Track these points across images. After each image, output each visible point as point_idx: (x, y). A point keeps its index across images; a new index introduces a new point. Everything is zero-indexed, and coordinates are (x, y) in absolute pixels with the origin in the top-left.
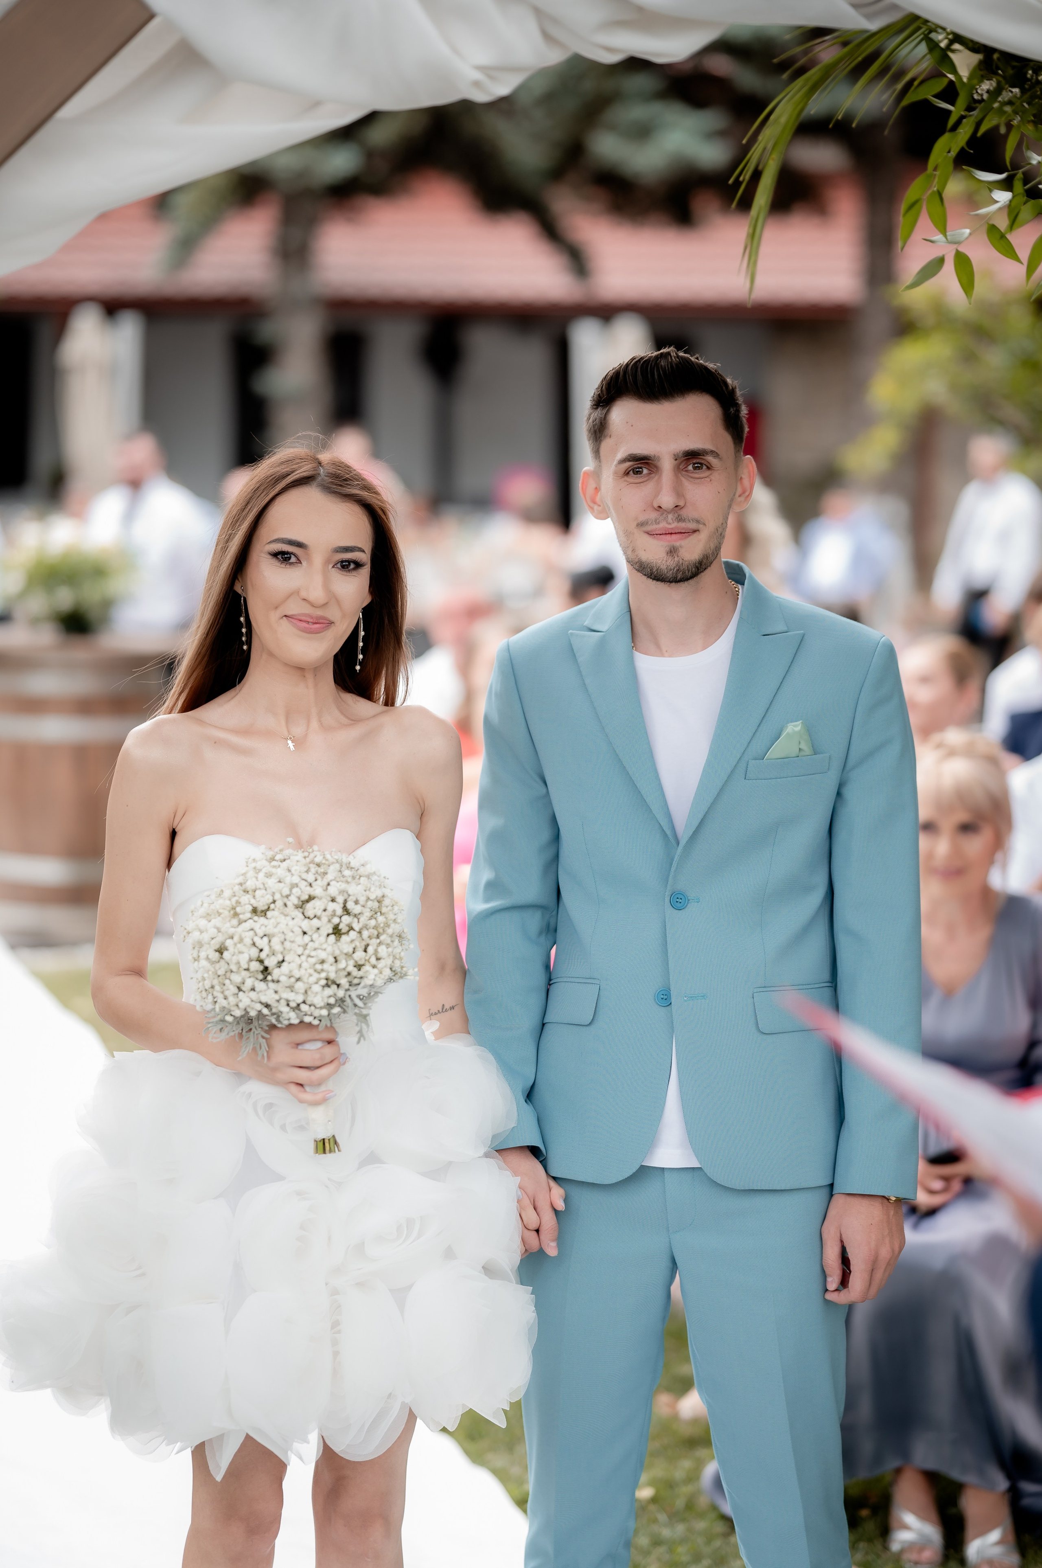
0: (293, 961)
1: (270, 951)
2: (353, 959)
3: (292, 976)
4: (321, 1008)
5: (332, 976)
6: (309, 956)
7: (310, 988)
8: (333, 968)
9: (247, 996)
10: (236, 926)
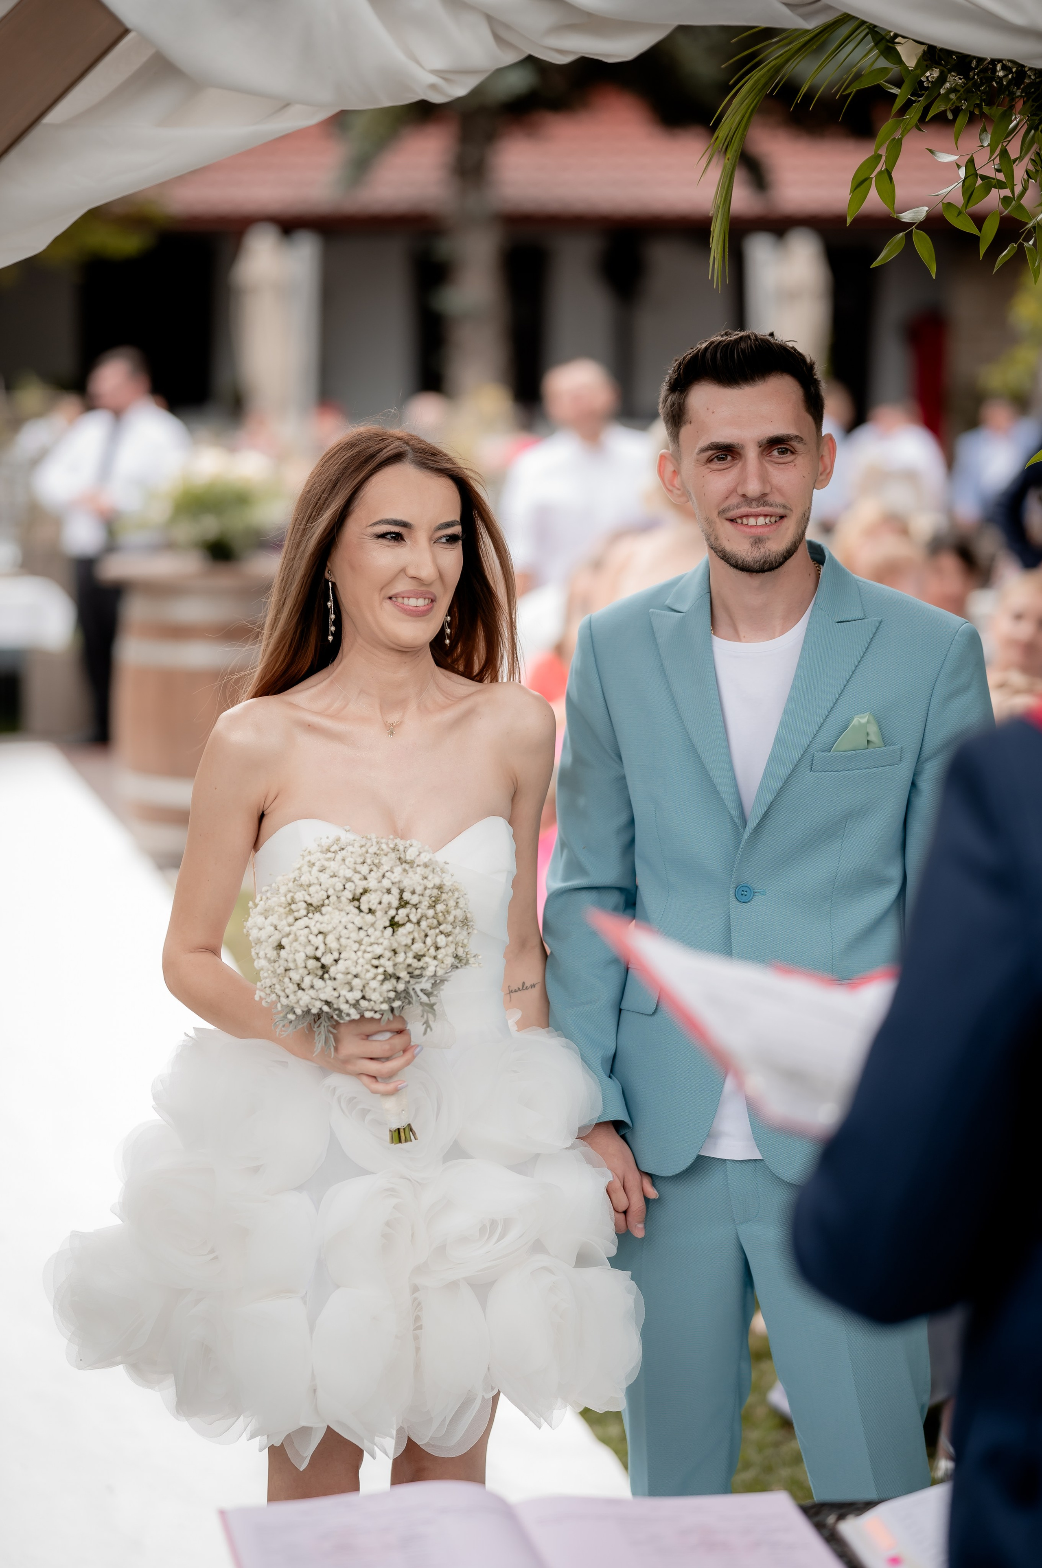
0: (349, 958)
1: (326, 949)
2: (413, 951)
3: (350, 973)
5: (390, 970)
6: (366, 951)
8: (390, 963)
9: (307, 994)
10: (292, 923)
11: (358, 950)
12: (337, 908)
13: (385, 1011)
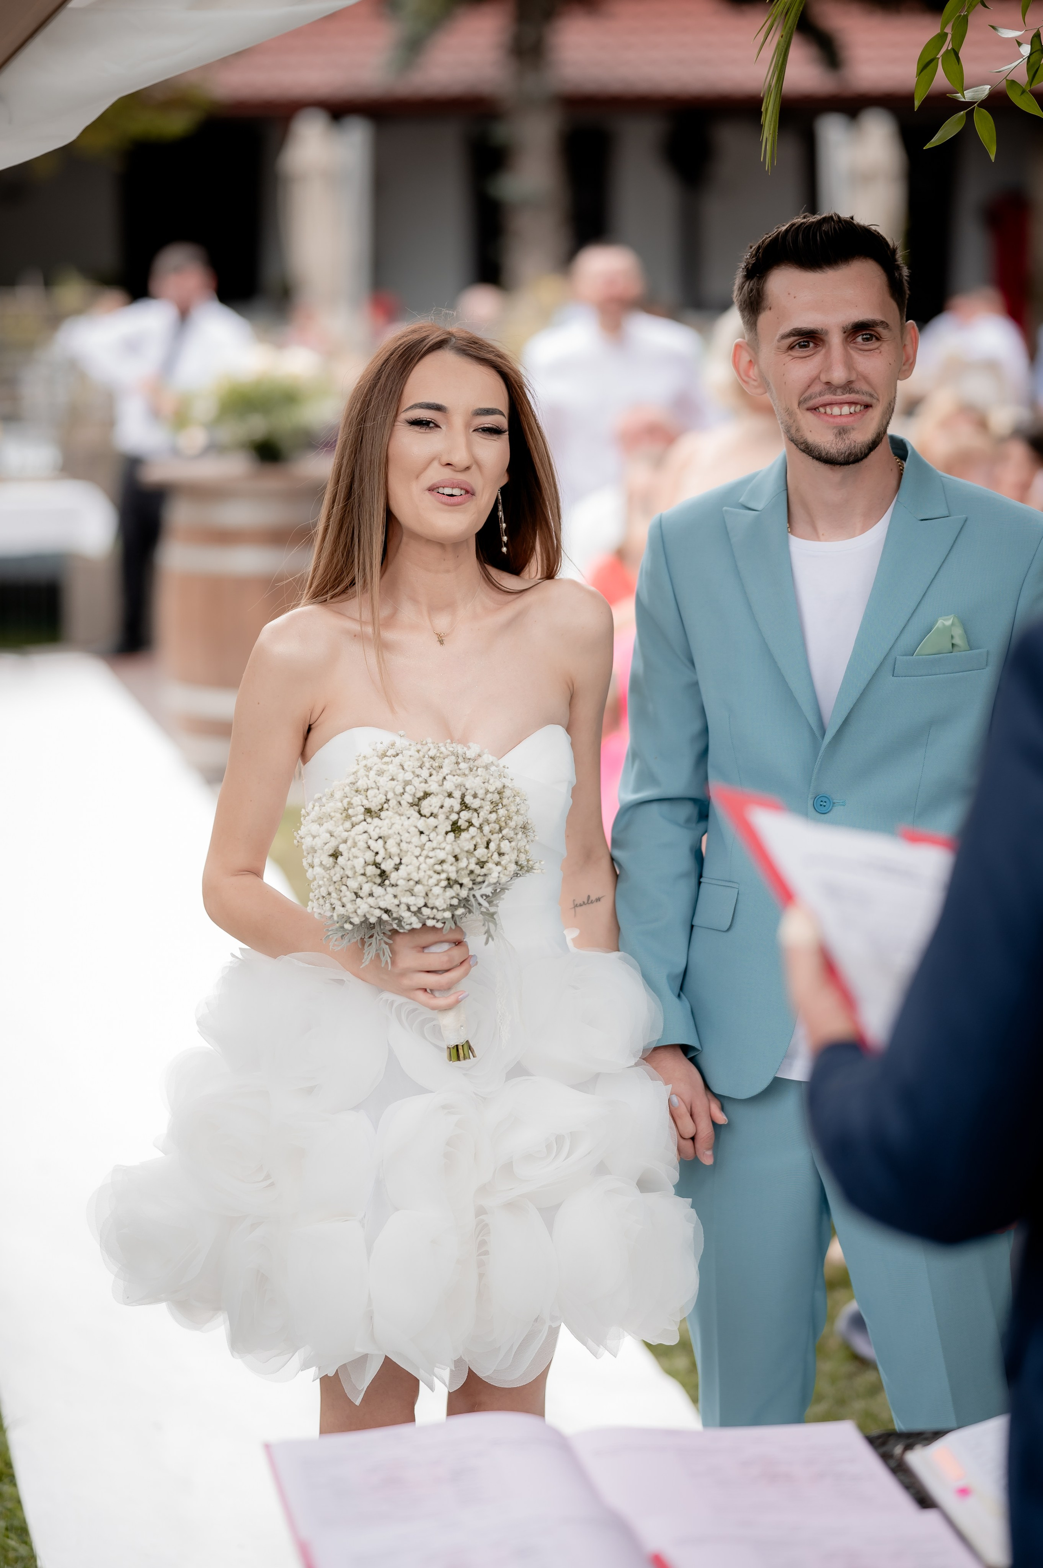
0: (411, 864)
1: (386, 854)
2: (475, 857)
3: (411, 879)
4: (444, 910)
5: (453, 876)
6: (427, 857)
7: (431, 890)
8: (453, 869)
9: (365, 903)
10: (349, 829)
11: (420, 855)
12: (397, 813)
13: (447, 919)
